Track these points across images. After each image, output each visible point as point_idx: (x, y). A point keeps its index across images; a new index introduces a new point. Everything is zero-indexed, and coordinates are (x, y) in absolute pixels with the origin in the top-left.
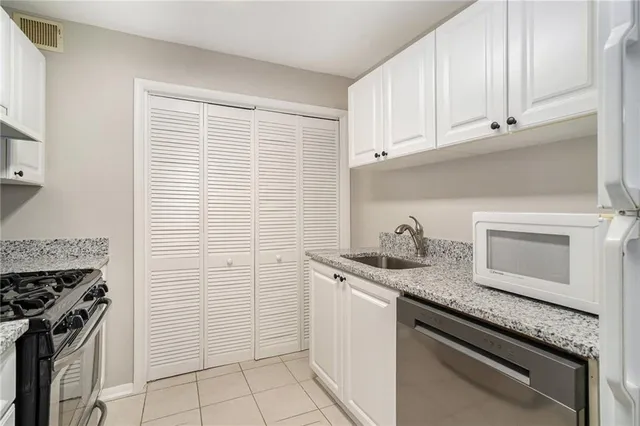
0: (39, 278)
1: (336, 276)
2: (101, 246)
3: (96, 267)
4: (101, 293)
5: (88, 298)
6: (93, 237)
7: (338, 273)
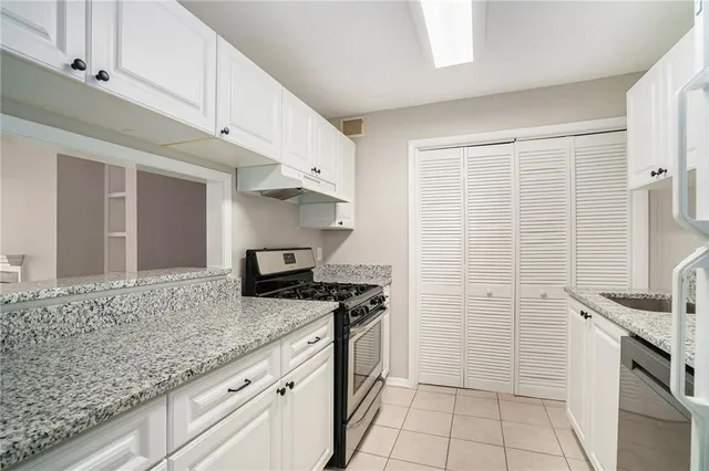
0: (348, 287)
1: (582, 313)
2: (387, 271)
3: (380, 284)
4: (380, 302)
5: (373, 302)
6: (382, 265)
7: (586, 310)
